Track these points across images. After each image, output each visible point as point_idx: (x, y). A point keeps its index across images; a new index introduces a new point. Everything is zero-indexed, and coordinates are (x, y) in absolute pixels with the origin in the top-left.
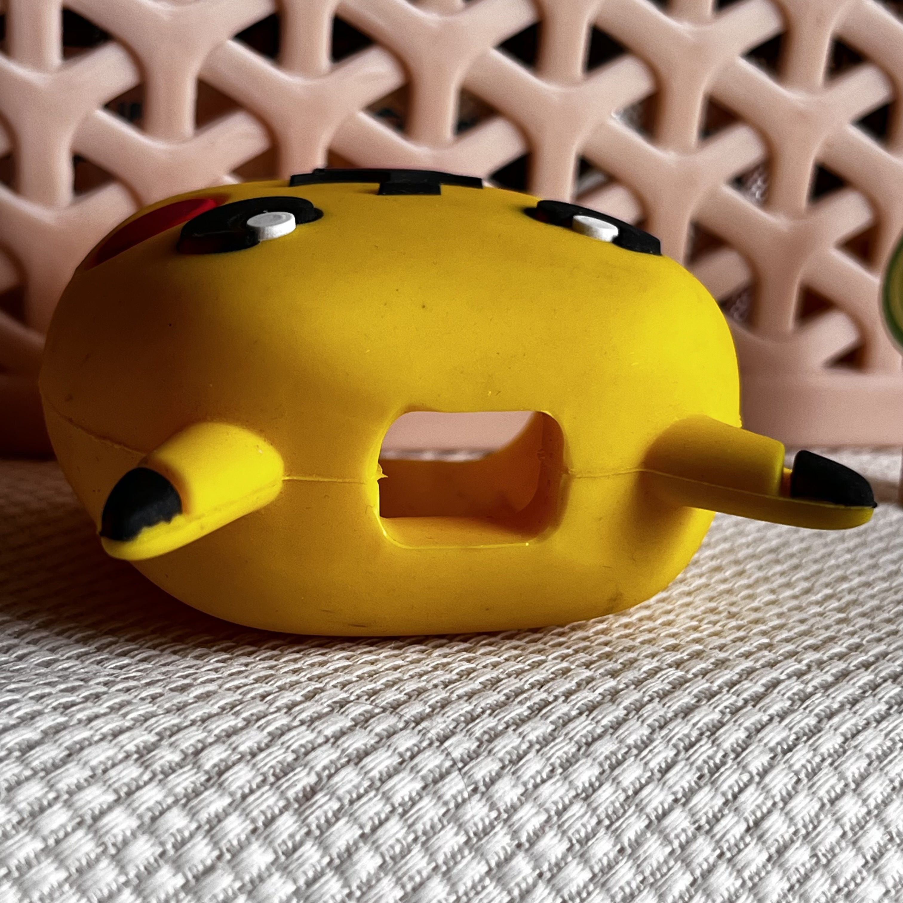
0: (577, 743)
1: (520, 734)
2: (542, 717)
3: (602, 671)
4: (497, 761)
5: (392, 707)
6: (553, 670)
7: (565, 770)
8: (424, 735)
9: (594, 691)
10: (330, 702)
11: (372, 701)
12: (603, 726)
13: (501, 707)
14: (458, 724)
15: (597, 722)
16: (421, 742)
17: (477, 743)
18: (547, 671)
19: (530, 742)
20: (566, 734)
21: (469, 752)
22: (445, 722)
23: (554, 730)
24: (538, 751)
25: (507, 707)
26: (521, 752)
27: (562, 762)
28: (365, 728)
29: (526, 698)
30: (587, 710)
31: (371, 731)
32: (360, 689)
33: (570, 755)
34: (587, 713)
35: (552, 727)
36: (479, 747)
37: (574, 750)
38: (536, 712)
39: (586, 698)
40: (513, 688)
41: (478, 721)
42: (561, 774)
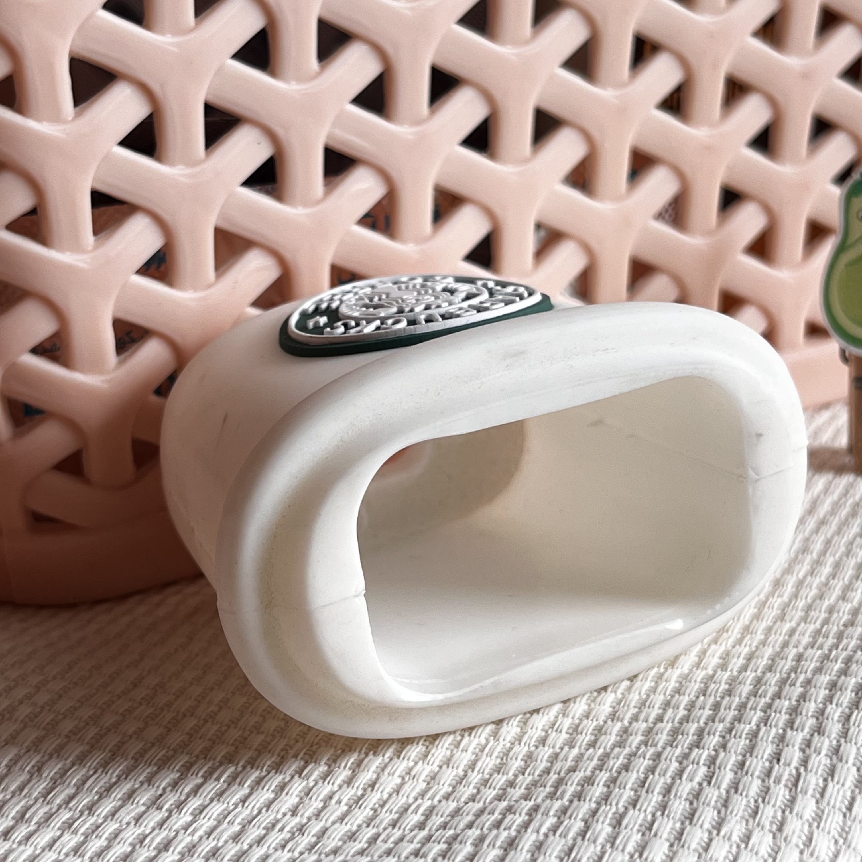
0: (840, 810)
1: (797, 815)
2: (800, 792)
3: (807, 730)
4: (794, 847)
5: (686, 818)
6: (770, 739)
7: (845, 839)
8: (729, 839)
9: (819, 754)
10: (636, 827)
11: (668, 816)
12: (849, 788)
13: (766, 793)
14: (747, 821)
15: (843, 785)
16: (731, 846)
17: (771, 835)
18: (766, 741)
19: (808, 820)
20: (828, 804)
21: (770, 846)
22: (737, 821)
23: (817, 802)
24: (818, 827)
25: (771, 791)
26: (806, 832)
27: (838, 832)
28: (683, 846)
29: (776, 777)
30: (828, 775)
31: (689, 848)
32: (649, 804)
33: (841, 824)
34: (830, 779)
35: (814, 801)
36: (774, 837)
37: (841, 817)
38: (794, 789)
39: (820, 763)
40: (759, 768)
41: (760, 812)
42: (844, 843)
